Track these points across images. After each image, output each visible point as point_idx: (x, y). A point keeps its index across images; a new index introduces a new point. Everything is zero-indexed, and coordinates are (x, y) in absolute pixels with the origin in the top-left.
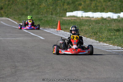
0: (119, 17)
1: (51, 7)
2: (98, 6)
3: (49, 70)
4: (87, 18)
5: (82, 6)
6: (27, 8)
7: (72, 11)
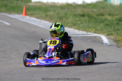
3: (15, 55)
4: (52, 4)
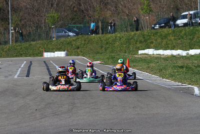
0: (188, 54)
1: (125, 46)
2: (169, 44)
4: (158, 56)
5: (154, 44)
6: (102, 47)
7: (144, 49)
